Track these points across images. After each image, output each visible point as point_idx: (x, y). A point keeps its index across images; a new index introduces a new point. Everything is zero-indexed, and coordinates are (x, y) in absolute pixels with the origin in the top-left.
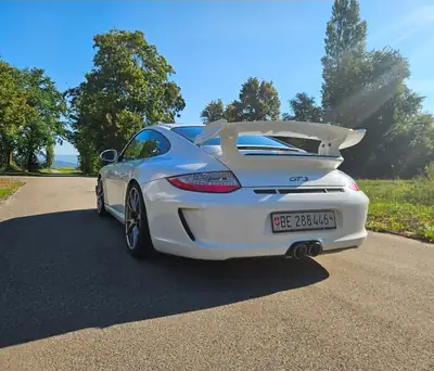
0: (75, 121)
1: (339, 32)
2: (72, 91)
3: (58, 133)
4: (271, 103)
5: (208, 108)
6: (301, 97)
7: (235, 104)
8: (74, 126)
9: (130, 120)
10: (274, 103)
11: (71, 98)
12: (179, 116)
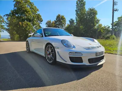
0: (8, 25)
1: (79, 4)
2: (7, 15)
3: (2, 29)
4: (64, 21)
5: (47, 22)
6: (71, 19)
7: (55, 21)
8: (7, 26)
9: (28, 24)
10: (65, 21)
11: (6, 17)
12: (41, 24)
